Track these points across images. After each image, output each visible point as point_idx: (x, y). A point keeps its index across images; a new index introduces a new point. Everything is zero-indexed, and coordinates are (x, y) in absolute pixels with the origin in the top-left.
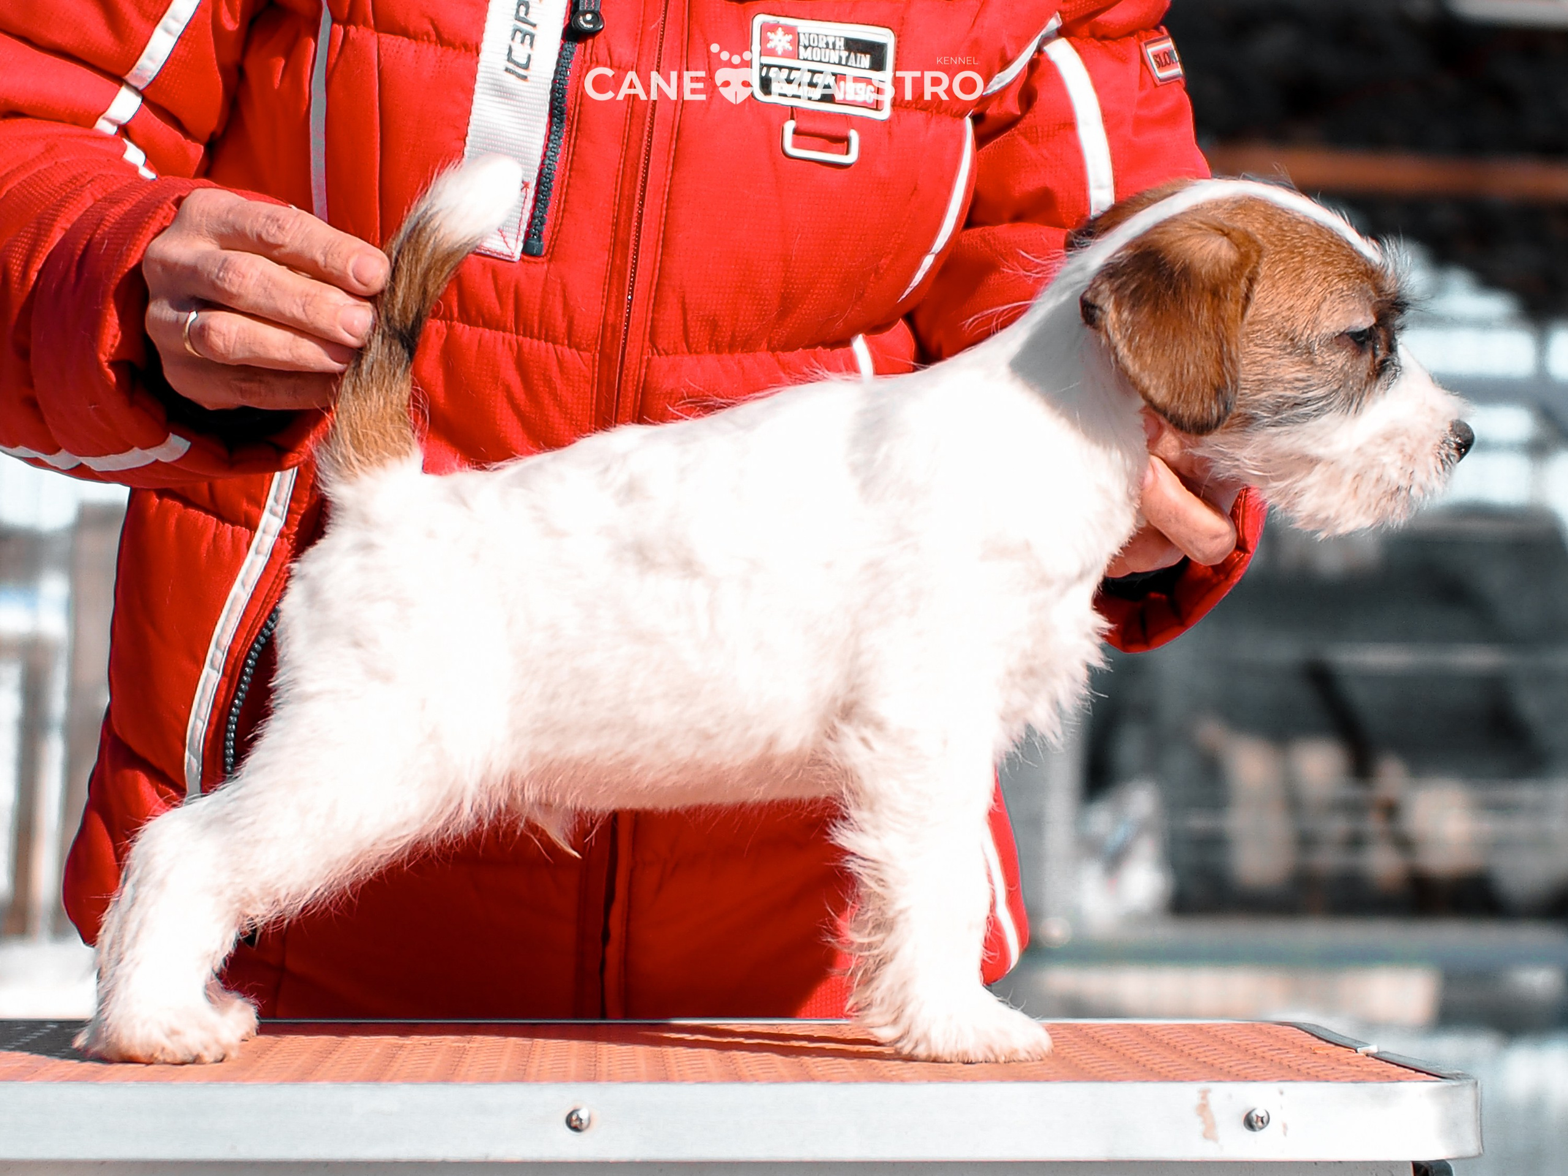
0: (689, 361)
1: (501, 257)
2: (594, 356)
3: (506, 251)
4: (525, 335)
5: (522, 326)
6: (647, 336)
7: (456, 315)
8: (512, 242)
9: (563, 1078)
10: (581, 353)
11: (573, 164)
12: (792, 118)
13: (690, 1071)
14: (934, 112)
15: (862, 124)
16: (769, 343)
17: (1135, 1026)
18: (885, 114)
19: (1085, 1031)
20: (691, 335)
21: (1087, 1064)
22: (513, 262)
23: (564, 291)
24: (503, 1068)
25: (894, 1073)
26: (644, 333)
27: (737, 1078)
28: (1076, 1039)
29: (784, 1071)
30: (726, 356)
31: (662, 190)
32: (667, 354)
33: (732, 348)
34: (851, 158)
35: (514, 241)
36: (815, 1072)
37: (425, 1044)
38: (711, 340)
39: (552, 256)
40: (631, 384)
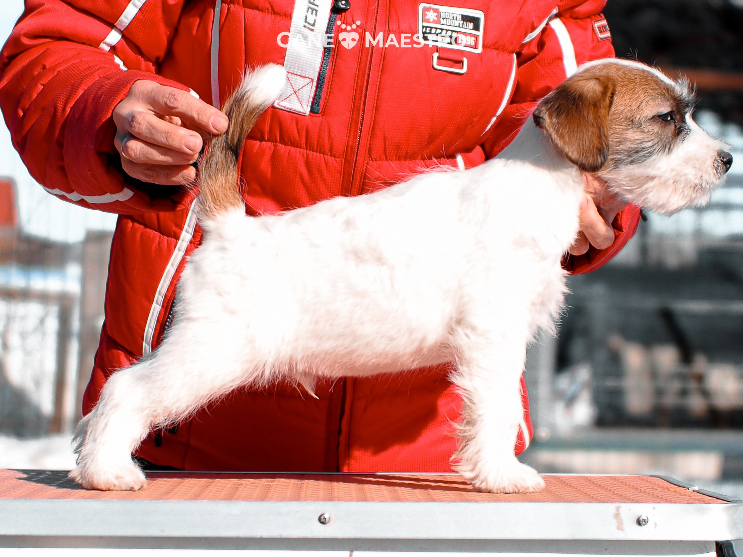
0: (385, 163)
1: (300, 113)
2: (342, 160)
3: (303, 111)
4: (310, 150)
5: (309, 146)
6: (367, 152)
7: (278, 140)
8: (305, 107)
9: (317, 499)
10: (336, 159)
11: (335, 71)
12: (437, 52)
13: (376, 496)
14: (501, 50)
15: (469, 55)
16: (422, 156)
17: (584, 477)
18: (479, 50)
19: (561, 479)
20: (388, 152)
21: (562, 494)
22: (306, 116)
23: (329, 130)
24: (289, 494)
25: (472, 498)
26: (366, 151)
27: (398, 499)
28: (557, 483)
29: (420, 497)
30: (403, 162)
31: (376, 84)
32: (376, 160)
33: (405, 158)
34: (464, 70)
35: (306, 106)
36: (435, 497)
37: (252, 483)
38: (396, 154)
39: (324, 113)
40: (358, 174)
